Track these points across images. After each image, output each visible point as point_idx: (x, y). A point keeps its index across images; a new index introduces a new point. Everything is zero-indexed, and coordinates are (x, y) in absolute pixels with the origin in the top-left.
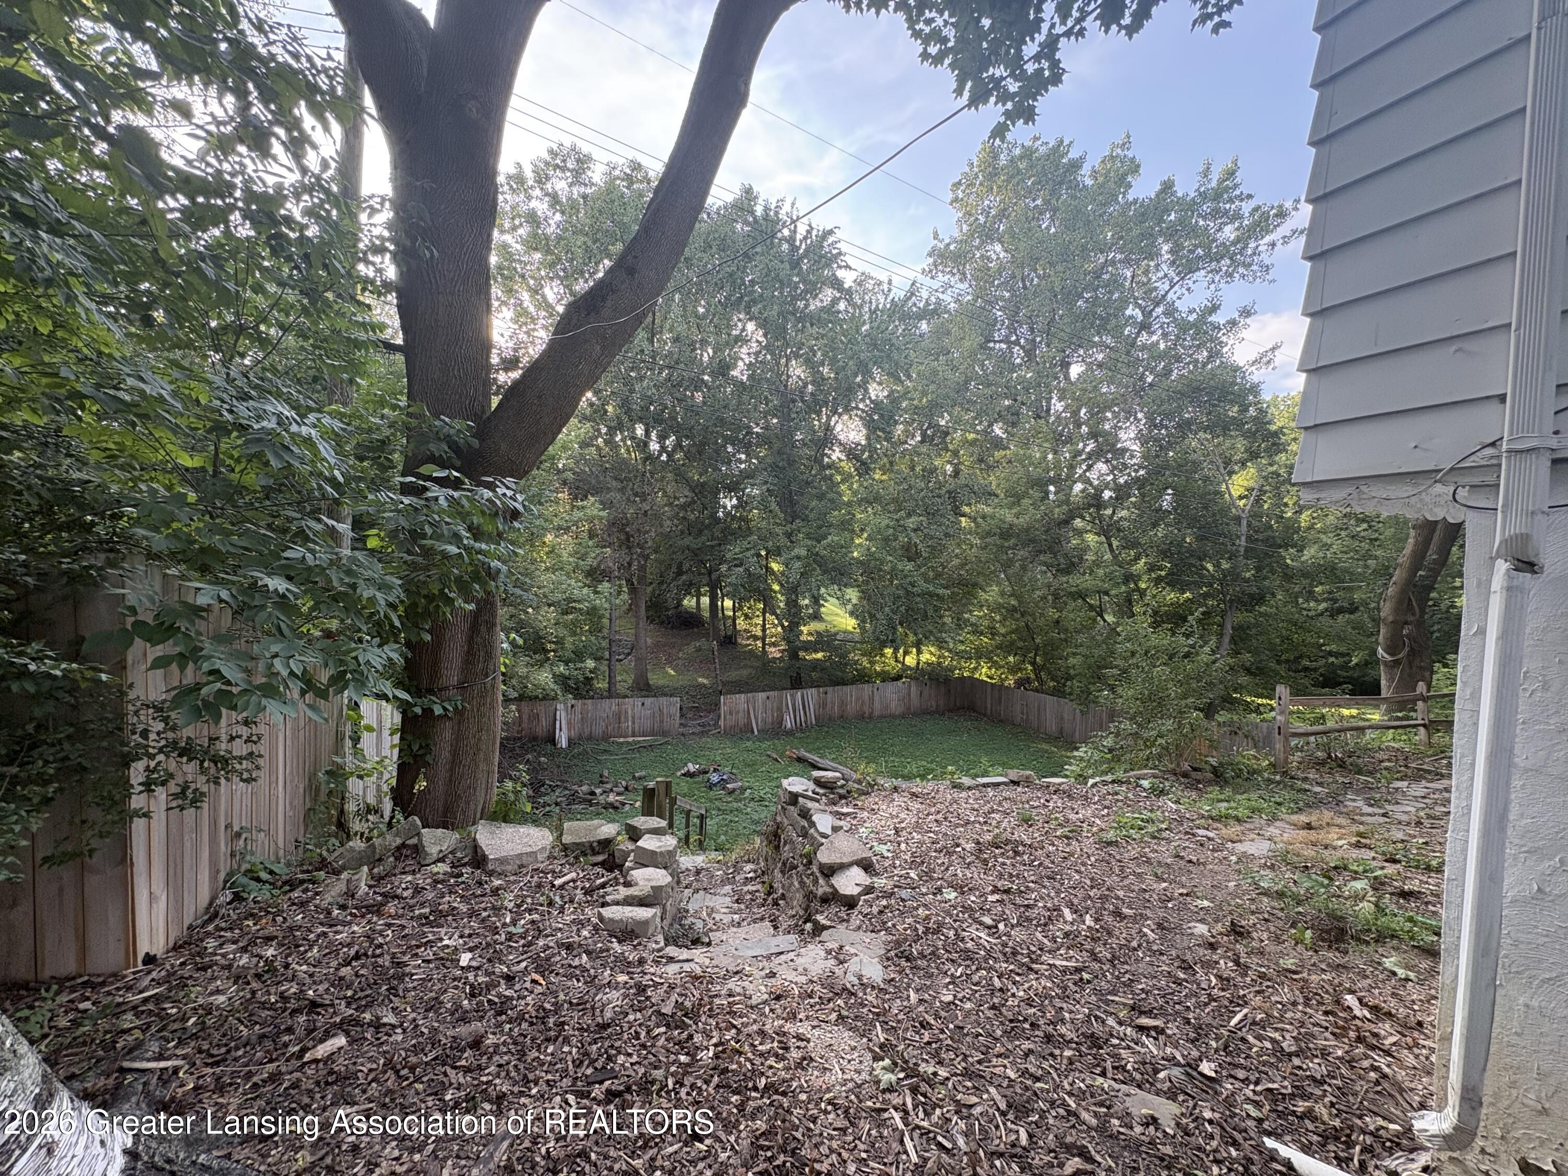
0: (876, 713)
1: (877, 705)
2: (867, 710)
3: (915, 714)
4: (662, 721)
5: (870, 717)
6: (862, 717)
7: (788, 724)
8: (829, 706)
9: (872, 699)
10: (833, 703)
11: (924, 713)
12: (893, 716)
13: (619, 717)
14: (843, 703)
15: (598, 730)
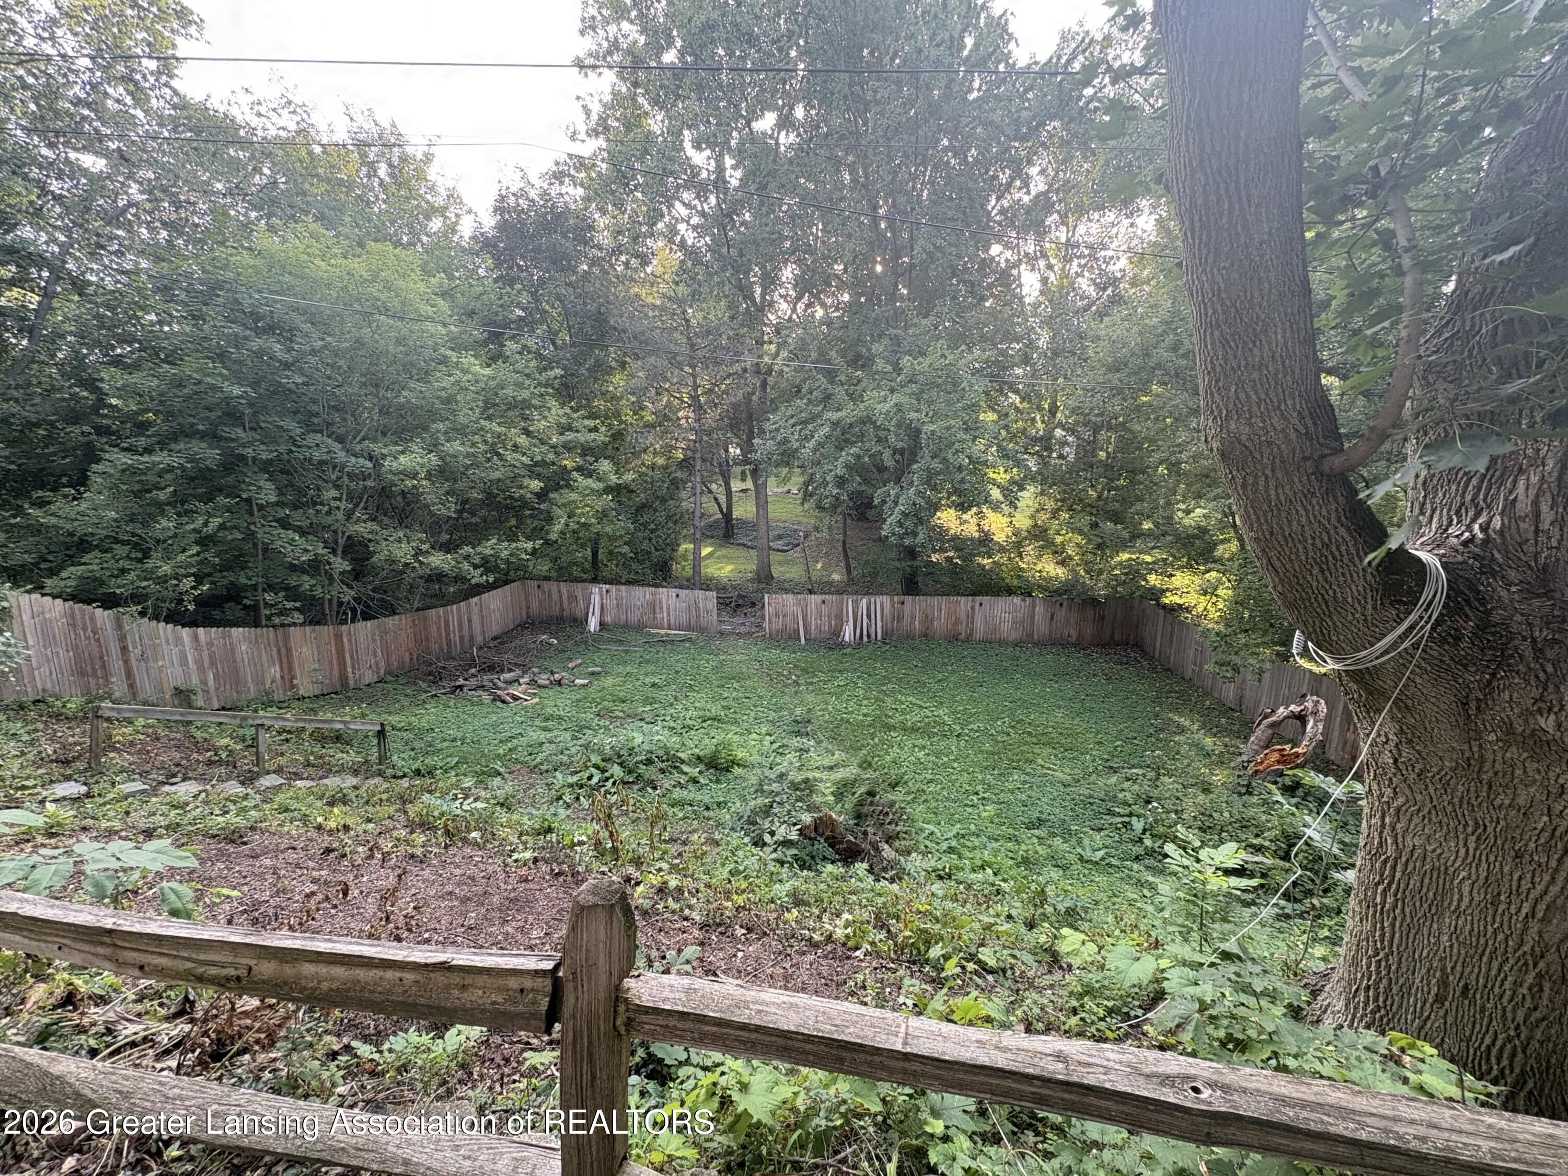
0: (978, 635)
1: (979, 624)
2: (963, 629)
3: (1036, 644)
4: (698, 617)
5: (968, 640)
6: (954, 638)
7: (848, 634)
8: (907, 619)
9: (971, 617)
10: (913, 619)
11: (1056, 643)
12: (1001, 642)
13: (653, 606)
14: (927, 619)
15: (634, 617)
